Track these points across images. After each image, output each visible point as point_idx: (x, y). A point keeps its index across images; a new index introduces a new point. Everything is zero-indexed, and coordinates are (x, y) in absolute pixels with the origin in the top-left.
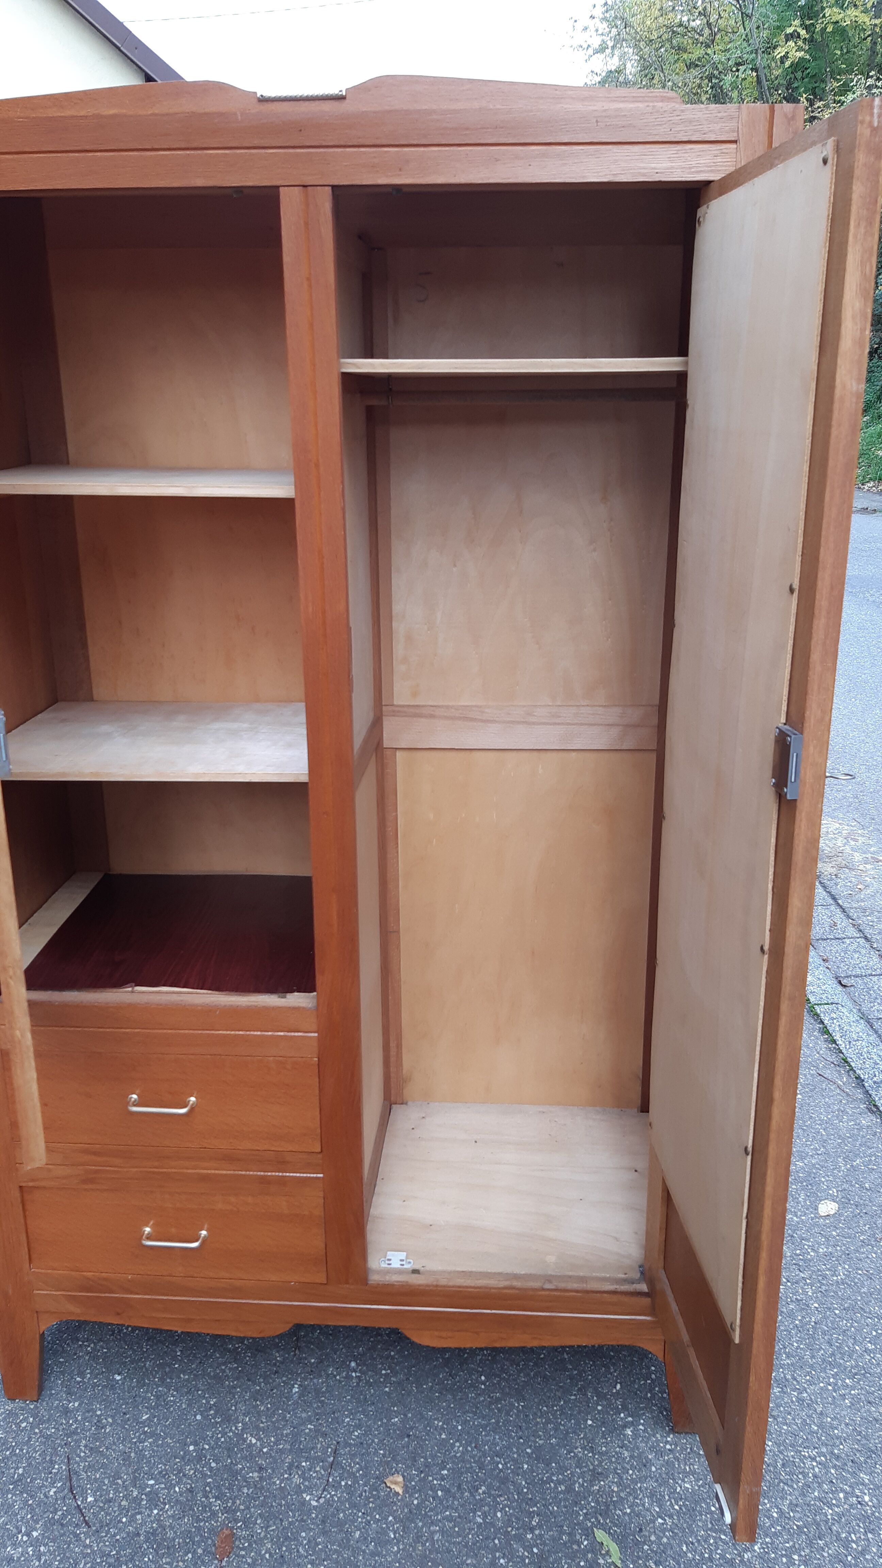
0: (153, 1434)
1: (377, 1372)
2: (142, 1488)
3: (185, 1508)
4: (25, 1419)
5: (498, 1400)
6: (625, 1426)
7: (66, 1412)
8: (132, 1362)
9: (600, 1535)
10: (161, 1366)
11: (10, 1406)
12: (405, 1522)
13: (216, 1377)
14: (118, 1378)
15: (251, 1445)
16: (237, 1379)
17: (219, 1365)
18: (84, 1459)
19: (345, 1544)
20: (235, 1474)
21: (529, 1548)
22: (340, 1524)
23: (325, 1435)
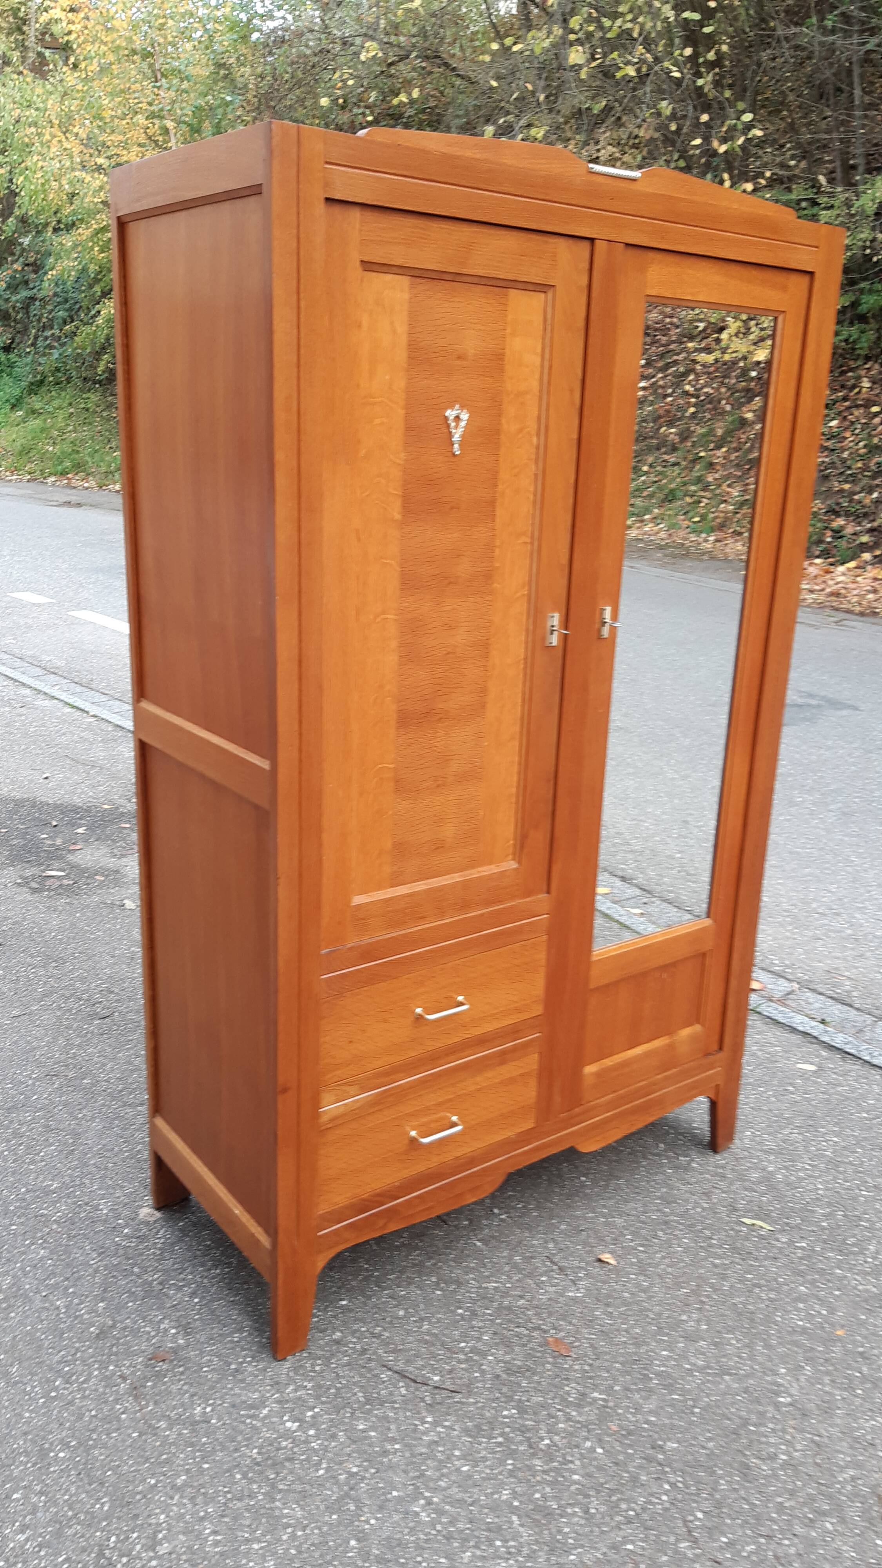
0: (422, 1320)
1: (515, 1208)
2: (462, 1350)
3: (507, 1344)
4: (313, 1365)
5: (607, 1186)
6: (689, 1163)
7: (337, 1342)
8: (339, 1288)
9: (748, 1221)
10: (366, 1279)
11: (287, 1364)
12: (642, 1271)
13: (414, 1265)
14: (344, 1303)
15: (495, 1288)
16: (430, 1258)
17: (406, 1256)
18: (396, 1360)
19: (625, 1303)
20: (509, 1308)
21: (721, 1247)
22: (609, 1296)
23: (532, 1258)
